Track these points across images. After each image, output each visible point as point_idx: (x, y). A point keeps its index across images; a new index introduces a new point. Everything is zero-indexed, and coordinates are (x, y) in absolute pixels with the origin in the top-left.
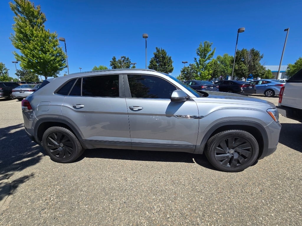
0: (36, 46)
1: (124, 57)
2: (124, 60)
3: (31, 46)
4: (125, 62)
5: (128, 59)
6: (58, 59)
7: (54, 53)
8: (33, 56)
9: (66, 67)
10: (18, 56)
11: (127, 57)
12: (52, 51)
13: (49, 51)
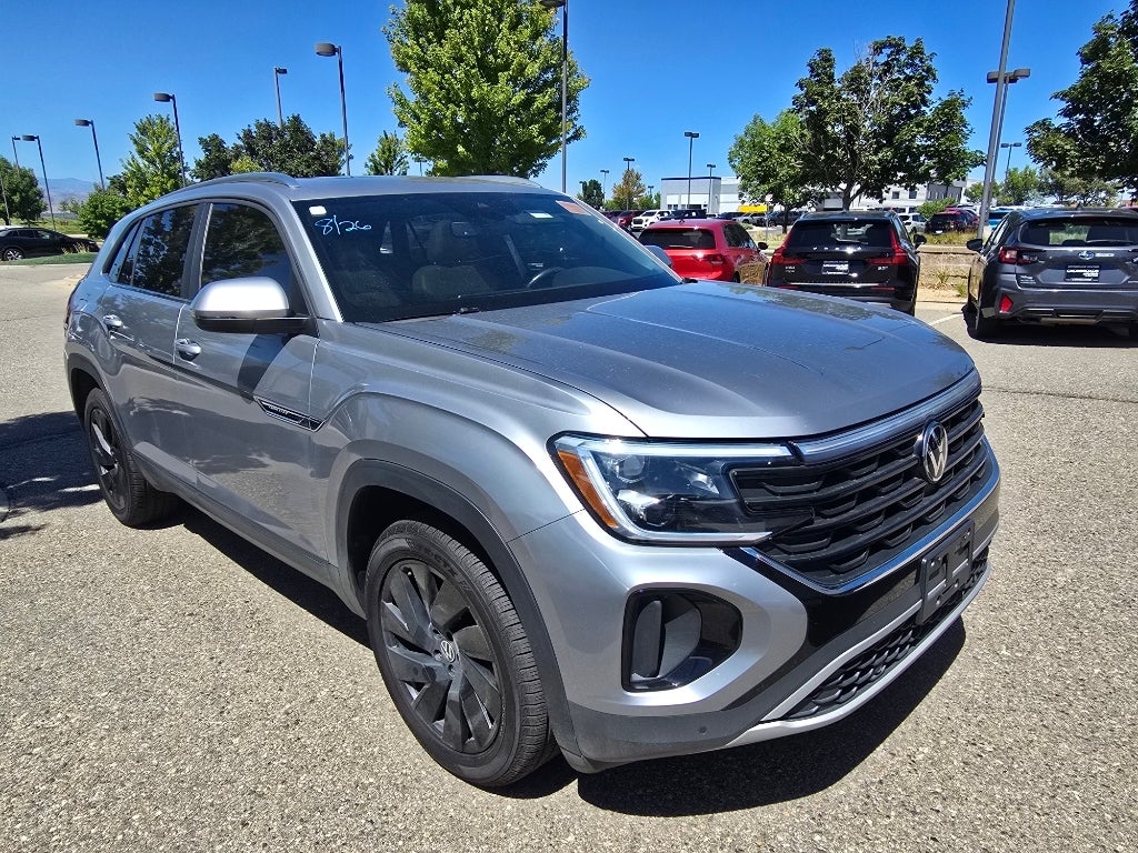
0: (464, 48)
1: (891, 46)
2: (886, 63)
3: (444, 53)
4: (896, 76)
5: (917, 51)
6: (541, 101)
7: (528, 71)
8: (450, 98)
9: (576, 136)
10: (402, 105)
11: (909, 44)
12: (520, 64)
13: (506, 67)
